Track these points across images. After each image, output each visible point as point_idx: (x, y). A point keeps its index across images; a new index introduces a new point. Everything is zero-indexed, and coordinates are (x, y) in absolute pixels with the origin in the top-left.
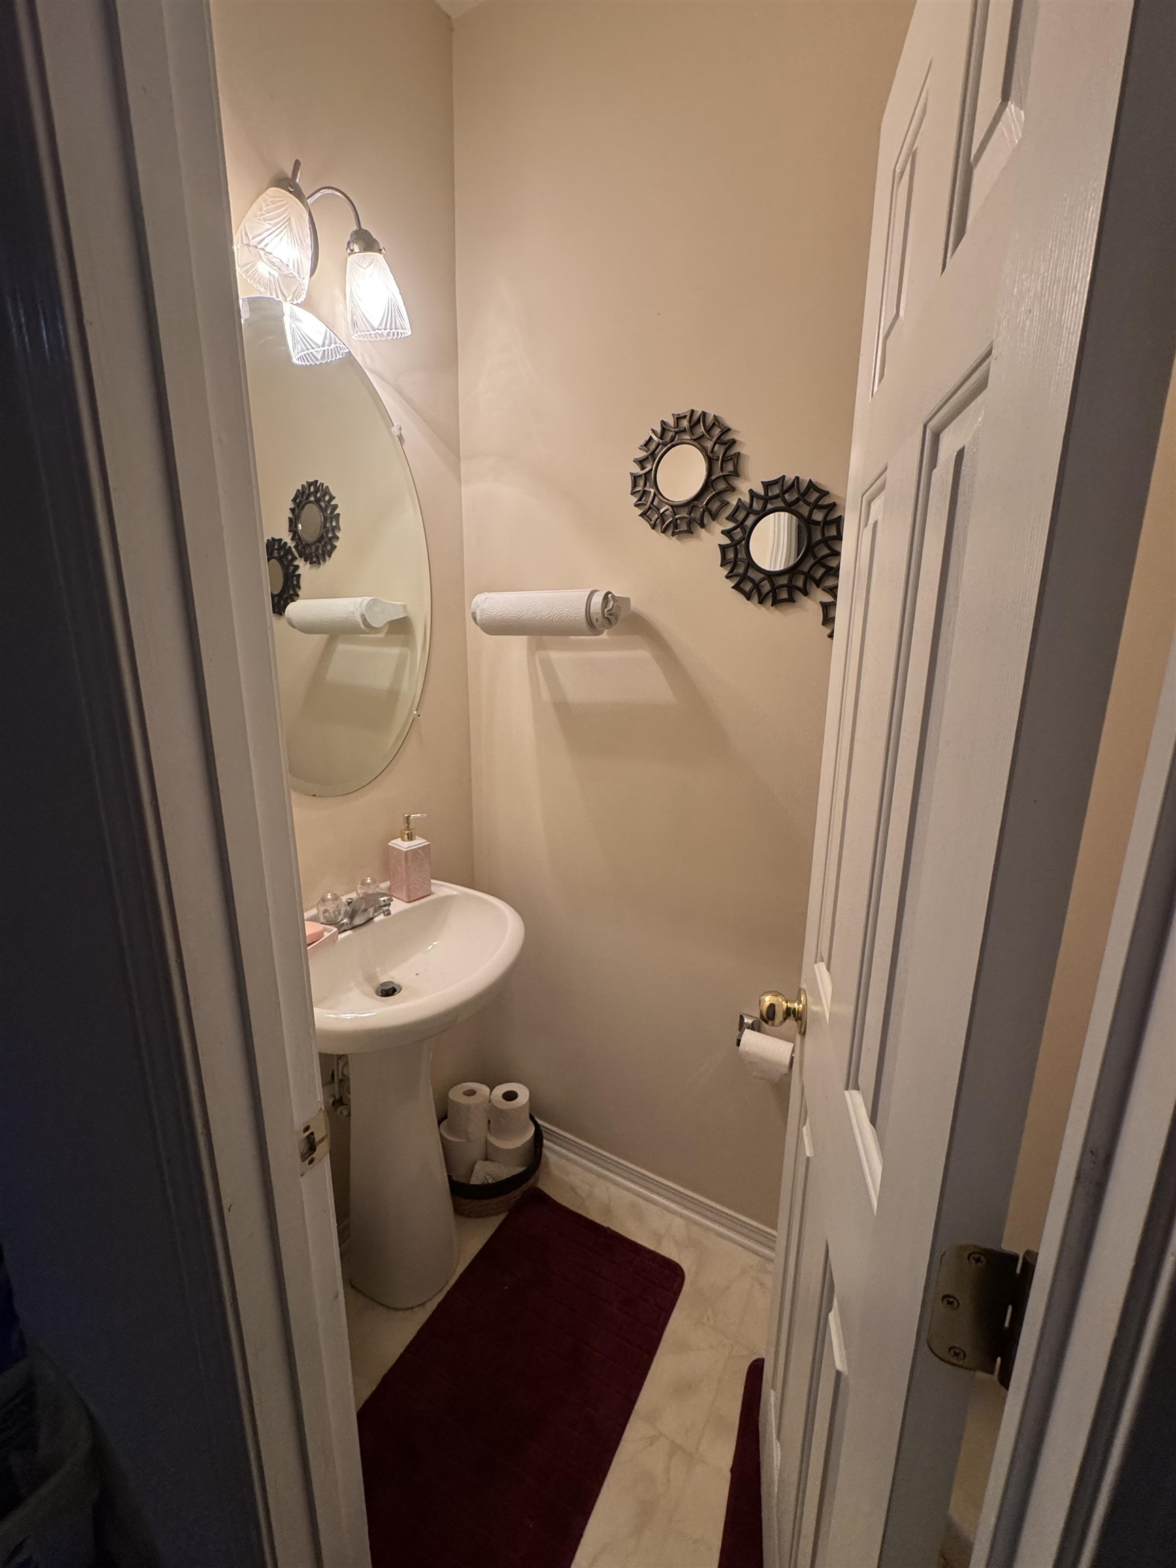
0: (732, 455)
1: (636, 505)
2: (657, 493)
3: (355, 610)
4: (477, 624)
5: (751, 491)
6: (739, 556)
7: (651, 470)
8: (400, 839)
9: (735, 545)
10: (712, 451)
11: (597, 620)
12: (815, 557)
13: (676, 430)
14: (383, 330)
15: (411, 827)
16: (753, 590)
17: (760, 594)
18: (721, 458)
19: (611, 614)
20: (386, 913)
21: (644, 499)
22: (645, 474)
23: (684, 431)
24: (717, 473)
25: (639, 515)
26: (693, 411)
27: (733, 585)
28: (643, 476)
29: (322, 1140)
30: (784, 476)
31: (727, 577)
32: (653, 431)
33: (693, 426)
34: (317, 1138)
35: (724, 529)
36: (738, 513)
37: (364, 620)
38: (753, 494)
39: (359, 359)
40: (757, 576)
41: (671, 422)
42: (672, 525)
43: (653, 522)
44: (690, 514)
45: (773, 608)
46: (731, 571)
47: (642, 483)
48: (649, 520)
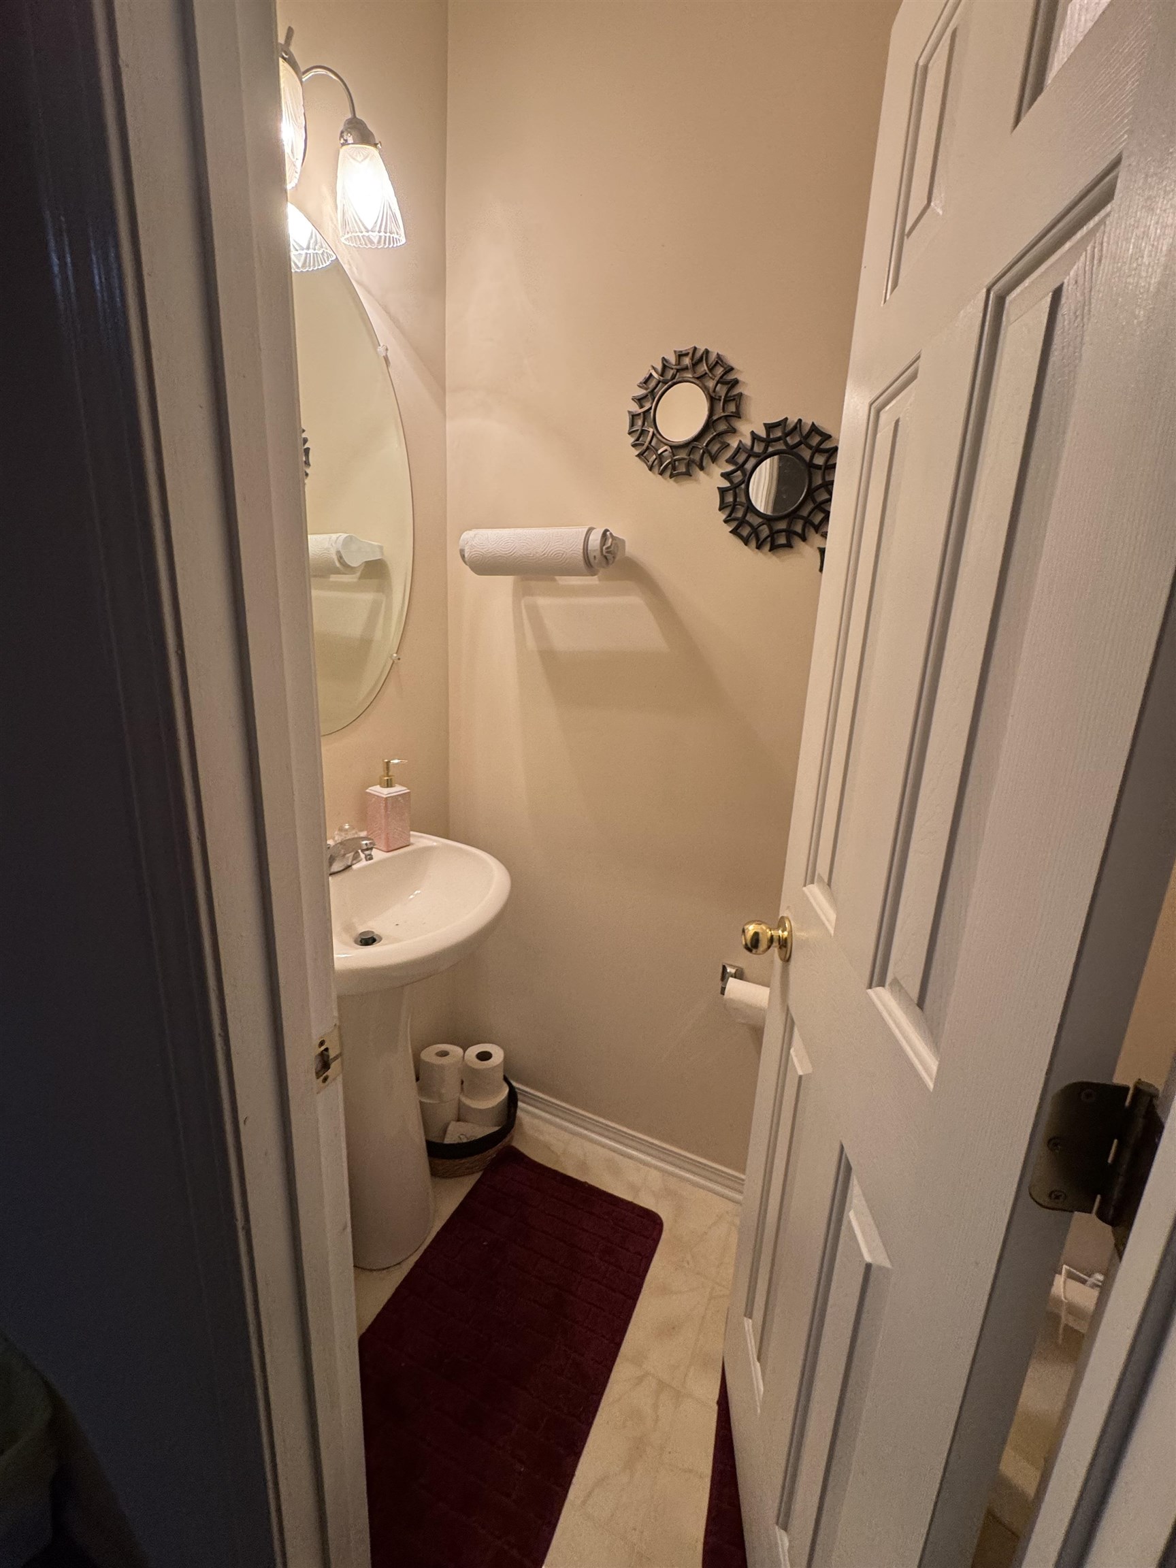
0: (735, 395)
1: (634, 446)
2: (655, 432)
3: (330, 547)
4: (465, 562)
5: (752, 433)
6: (738, 500)
7: (651, 408)
8: (378, 786)
9: (734, 488)
10: (714, 391)
11: (595, 557)
12: (814, 501)
13: (678, 367)
14: (376, 233)
15: (390, 774)
16: (751, 535)
17: (758, 539)
18: (723, 397)
19: (607, 552)
20: (368, 857)
21: (641, 439)
22: (644, 412)
23: (686, 369)
24: (719, 413)
25: (636, 456)
26: (695, 349)
27: (731, 529)
28: (642, 415)
29: (336, 1058)
30: (786, 419)
31: (726, 521)
32: (654, 368)
33: (695, 364)
34: (332, 1054)
35: (723, 471)
36: (739, 454)
37: (340, 558)
38: (755, 437)
39: (346, 267)
40: (756, 521)
41: (672, 359)
42: (670, 466)
43: (650, 463)
44: (689, 455)
45: (769, 553)
46: (730, 515)
47: (640, 422)
48: (646, 461)
